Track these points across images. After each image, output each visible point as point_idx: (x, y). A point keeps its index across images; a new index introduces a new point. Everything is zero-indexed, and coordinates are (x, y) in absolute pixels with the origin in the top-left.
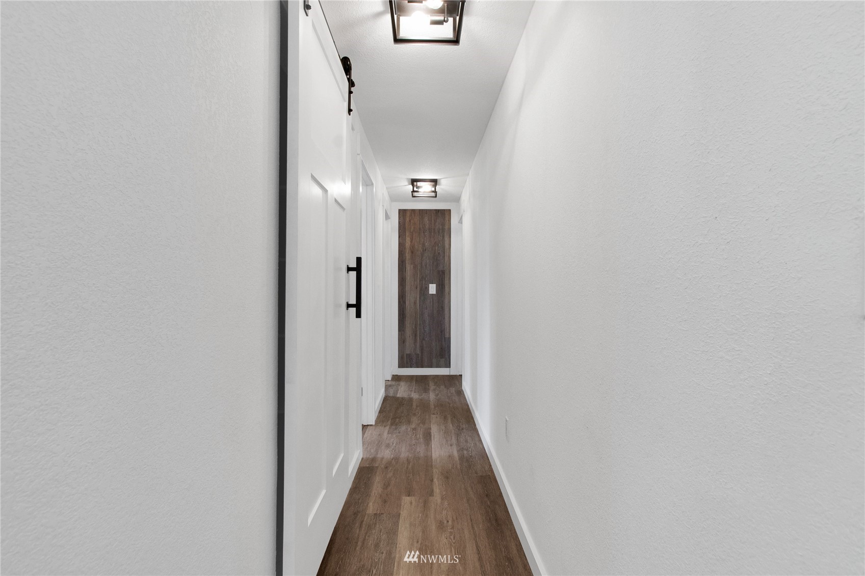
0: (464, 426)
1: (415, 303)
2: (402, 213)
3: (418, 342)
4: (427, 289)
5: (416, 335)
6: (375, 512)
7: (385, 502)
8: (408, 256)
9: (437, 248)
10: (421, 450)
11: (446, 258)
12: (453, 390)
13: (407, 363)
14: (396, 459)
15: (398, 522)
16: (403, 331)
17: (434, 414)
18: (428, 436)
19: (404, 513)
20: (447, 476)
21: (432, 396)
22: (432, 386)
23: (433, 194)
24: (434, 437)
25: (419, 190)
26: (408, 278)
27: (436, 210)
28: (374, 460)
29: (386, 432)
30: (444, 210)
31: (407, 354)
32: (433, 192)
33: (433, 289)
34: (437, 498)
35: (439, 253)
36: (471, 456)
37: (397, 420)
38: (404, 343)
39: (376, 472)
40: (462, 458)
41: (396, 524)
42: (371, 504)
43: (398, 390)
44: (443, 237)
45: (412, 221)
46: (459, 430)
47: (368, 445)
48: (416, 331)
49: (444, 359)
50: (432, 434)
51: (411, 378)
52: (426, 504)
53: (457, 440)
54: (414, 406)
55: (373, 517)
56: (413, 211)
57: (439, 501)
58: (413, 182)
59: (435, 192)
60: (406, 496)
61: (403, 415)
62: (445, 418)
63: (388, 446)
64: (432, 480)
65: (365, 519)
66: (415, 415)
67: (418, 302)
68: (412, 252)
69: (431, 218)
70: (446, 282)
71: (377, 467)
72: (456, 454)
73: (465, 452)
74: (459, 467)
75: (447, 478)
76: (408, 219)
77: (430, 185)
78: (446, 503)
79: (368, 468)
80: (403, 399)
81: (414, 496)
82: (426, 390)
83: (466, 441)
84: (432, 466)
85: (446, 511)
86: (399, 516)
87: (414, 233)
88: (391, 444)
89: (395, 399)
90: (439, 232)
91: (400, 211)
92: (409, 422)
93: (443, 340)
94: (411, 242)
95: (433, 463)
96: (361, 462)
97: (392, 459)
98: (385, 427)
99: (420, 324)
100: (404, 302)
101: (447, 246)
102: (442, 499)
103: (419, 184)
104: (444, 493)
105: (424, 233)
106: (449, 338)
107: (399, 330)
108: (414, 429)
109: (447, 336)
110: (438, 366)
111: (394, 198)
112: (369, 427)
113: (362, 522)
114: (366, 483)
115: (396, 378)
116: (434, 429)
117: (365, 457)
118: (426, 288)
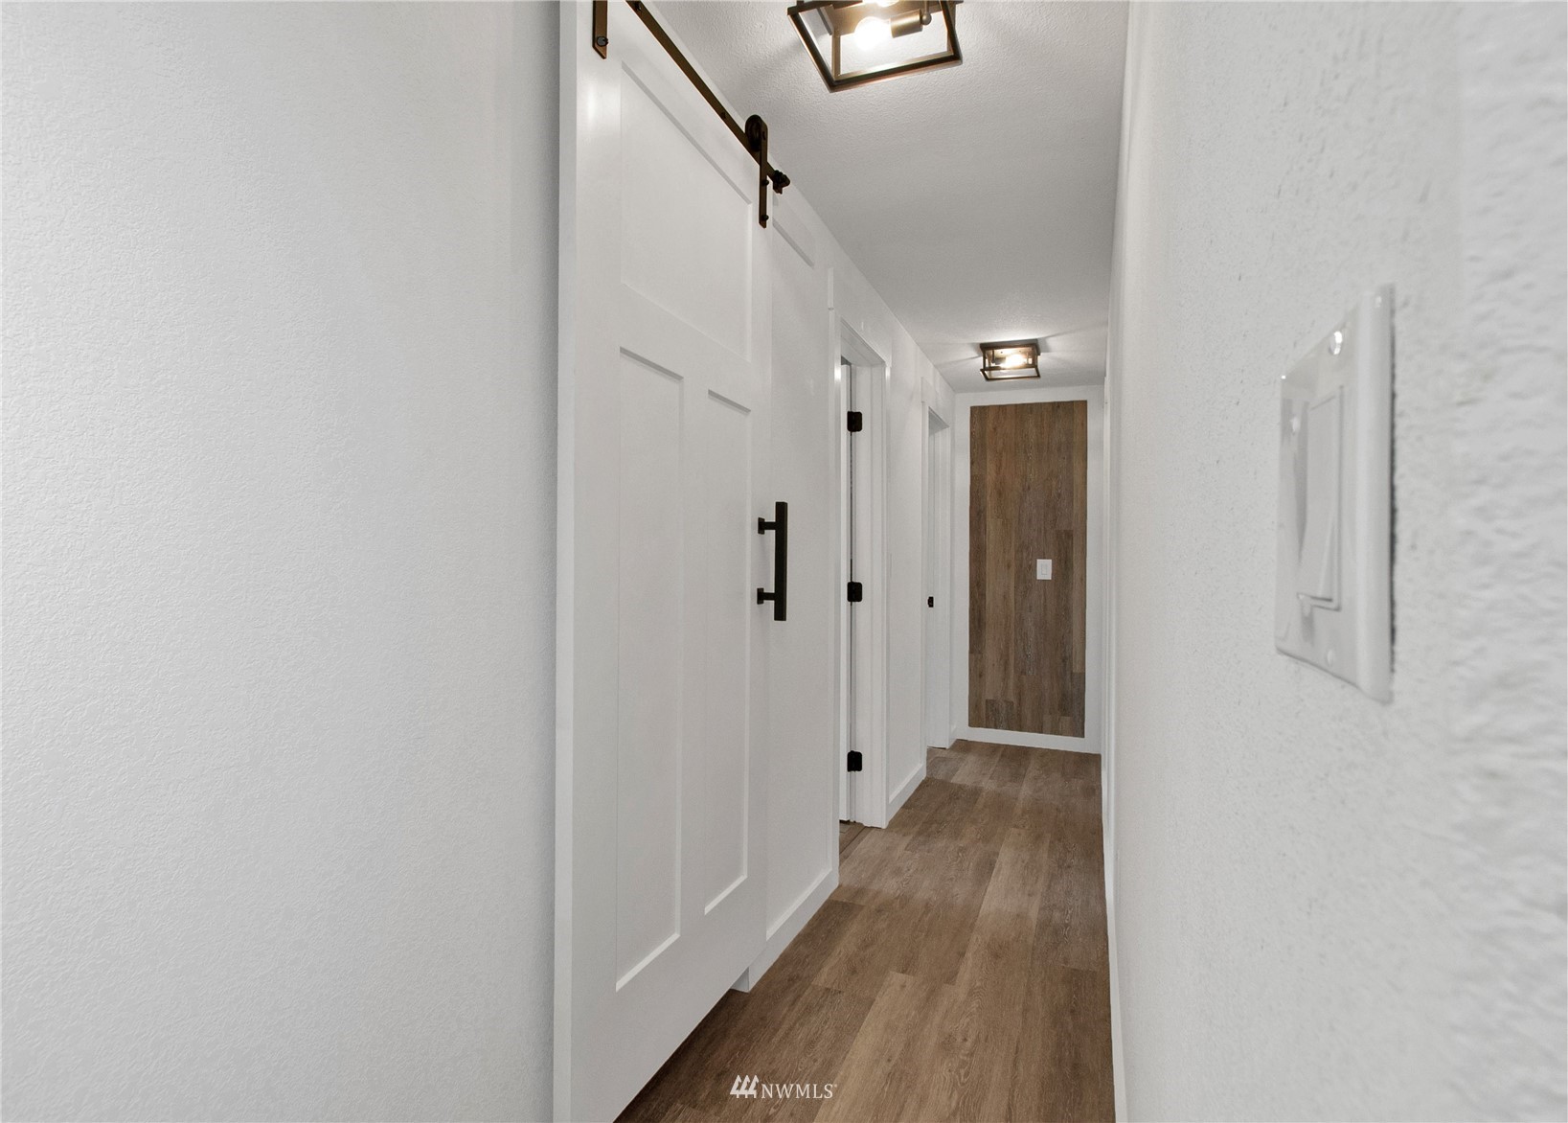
0: (1075, 862)
1: (1005, 597)
2: (978, 414)
3: (1012, 676)
4: (1033, 568)
5: (1006, 663)
6: (828, 986)
7: (854, 971)
8: (990, 502)
9: (1054, 483)
10: (961, 892)
11: (1076, 505)
12: (1077, 784)
13: (987, 718)
14: (905, 900)
15: (864, 1015)
16: (980, 653)
17: (1016, 826)
18: (986, 868)
19: (882, 1002)
20: (997, 952)
21: (1025, 791)
22: (1033, 769)
23: (1032, 371)
24: (999, 871)
25: (1001, 365)
26: (991, 546)
27: (1053, 404)
28: (860, 892)
29: (904, 845)
30: (1072, 402)
31: (987, 701)
32: (1028, 366)
33: (1044, 569)
34: (960, 990)
35: (1059, 495)
36: (1066, 925)
37: (935, 826)
38: (980, 676)
39: (856, 916)
40: (1044, 925)
41: (860, 1017)
42: (826, 969)
43: (956, 770)
44: (1070, 458)
45: (999, 430)
46: (1060, 867)
47: (860, 863)
48: (1008, 655)
49: (1068, 718)
50: (997, 866)
51: (994, 748)
52: (931, 996)
53: (1049, 887)
54: (979, 805)
55: (821, 993)
56: (1002, 409)
57: (962, 997)
58: (986, 348)
59: (1034, 365)
60: (898, 971)
61: (949, 818)
62: (1038, 837)
63: (898, 872)
64: (962, 955)
65: (806, 993)
66: (974, 822)
67: (1012, 596)
68: (1000, 494)
69: (1042, 420)
70: (1076, 555)
71: (862, 907)
72: (1034, 914)
73: (1057, 915)
74: (1030, 940)
75: (996, 956)
76: (990, 426)
77: (1024, 353)
78: (974, 1004)
79: (844, 904)
80: (961, 787)
81: (914, 975)
82: (1017, 777)
83: (1068, 893)
84: (972, 927)
85: (968, 1019)
86: (872, 1003)
87: (1004, 454)
88: (906, 869)
89: (944, 784)
90: (1059, 450)
91: (973, 409)
92: (957, 834)
93: (1068, 677)
94: (998, 473)
95: (978, 922)
96: (835, 892)
97: (897, 898)
98: (904, 835)
99: (1016, 641)
100: (983, 595)
101: (1077, 479)
102: (971, 993)
103: (998, 352)
104: (978, 984)
105: (1025, 452)
106: (1083, 675)
107: (972, 651)
108: (962, 850)
109: (1077, 669)
110: (1055, 731)
111: (956, 385)
112: (873, 831)
113: (799, 996)
114: (830, 931)
115: (963, 746)
116: (1005, 856)
117: (845, 884)
118: (1030, 566)
